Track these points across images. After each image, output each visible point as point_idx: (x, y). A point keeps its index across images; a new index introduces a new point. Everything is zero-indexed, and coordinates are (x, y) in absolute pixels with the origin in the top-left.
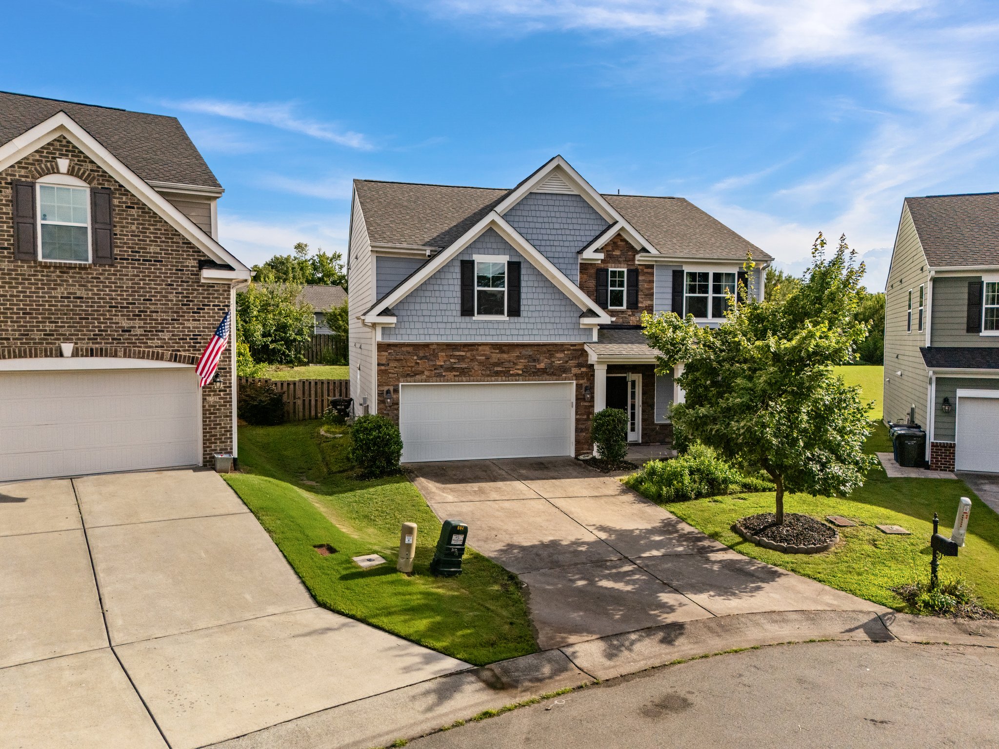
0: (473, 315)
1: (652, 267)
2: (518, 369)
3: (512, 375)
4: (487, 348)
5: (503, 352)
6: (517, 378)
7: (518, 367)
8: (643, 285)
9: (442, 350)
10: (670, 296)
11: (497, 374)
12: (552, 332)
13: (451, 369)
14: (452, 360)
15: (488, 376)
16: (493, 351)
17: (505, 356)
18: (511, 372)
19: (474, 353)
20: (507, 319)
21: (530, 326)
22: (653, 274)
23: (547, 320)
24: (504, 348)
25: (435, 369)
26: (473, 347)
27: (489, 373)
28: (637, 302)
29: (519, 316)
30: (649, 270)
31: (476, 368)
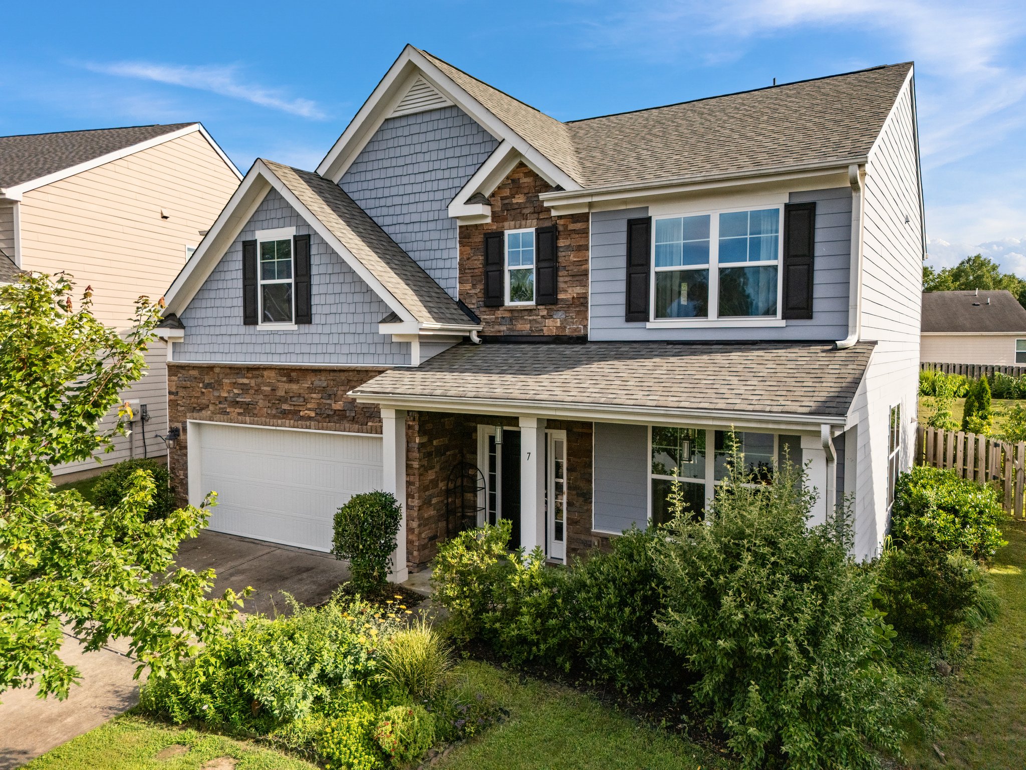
0: (257, 323)
1: (584, 218)
2: (309, 409)
3: (302, 418)
4: (273, 374)
5: (290, 381)
6: (308, 423)
7: (309, 406)
8: (567, 257)
9: (226, 375)
10: (622, 274)
11: (285, 414)
12: (353, 350)
13: (235, 404)
14: (236, 391)
15: (274, 417)
16: (280, 378)
17: (294, 387)
18: (301, 414)
19: (259, 380)
20: (295, 327)
21: (324, 339)
22: (585, 232)
23: (346, 329)
24: (293, 374)
25: (220, 403)
26: (257, 373)
27: (274, 412)
28: (555, 290)
29: (310, 322)
30: (578, 226)
31: (261, 403)
